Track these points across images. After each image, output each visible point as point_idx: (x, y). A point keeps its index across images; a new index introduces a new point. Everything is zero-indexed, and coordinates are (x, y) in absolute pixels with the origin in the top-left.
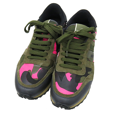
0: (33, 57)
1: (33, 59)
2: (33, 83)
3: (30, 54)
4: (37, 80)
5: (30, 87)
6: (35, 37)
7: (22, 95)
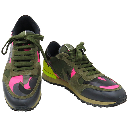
0: (19, 69)
1: (21, 71)
2: (28, 94)
3: (16, 66)
4: (30, 89)
5: (26, 98)
6: (17, 49)
7: (19, 107)
